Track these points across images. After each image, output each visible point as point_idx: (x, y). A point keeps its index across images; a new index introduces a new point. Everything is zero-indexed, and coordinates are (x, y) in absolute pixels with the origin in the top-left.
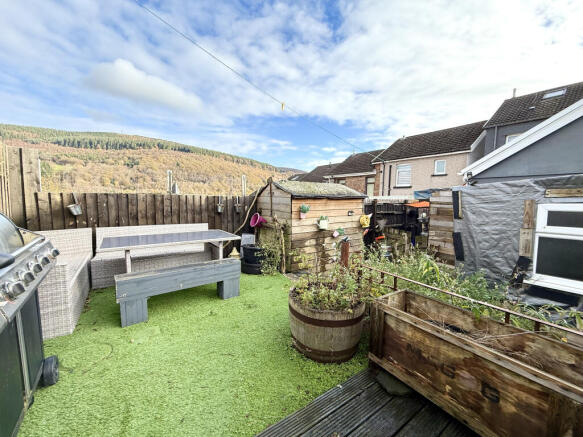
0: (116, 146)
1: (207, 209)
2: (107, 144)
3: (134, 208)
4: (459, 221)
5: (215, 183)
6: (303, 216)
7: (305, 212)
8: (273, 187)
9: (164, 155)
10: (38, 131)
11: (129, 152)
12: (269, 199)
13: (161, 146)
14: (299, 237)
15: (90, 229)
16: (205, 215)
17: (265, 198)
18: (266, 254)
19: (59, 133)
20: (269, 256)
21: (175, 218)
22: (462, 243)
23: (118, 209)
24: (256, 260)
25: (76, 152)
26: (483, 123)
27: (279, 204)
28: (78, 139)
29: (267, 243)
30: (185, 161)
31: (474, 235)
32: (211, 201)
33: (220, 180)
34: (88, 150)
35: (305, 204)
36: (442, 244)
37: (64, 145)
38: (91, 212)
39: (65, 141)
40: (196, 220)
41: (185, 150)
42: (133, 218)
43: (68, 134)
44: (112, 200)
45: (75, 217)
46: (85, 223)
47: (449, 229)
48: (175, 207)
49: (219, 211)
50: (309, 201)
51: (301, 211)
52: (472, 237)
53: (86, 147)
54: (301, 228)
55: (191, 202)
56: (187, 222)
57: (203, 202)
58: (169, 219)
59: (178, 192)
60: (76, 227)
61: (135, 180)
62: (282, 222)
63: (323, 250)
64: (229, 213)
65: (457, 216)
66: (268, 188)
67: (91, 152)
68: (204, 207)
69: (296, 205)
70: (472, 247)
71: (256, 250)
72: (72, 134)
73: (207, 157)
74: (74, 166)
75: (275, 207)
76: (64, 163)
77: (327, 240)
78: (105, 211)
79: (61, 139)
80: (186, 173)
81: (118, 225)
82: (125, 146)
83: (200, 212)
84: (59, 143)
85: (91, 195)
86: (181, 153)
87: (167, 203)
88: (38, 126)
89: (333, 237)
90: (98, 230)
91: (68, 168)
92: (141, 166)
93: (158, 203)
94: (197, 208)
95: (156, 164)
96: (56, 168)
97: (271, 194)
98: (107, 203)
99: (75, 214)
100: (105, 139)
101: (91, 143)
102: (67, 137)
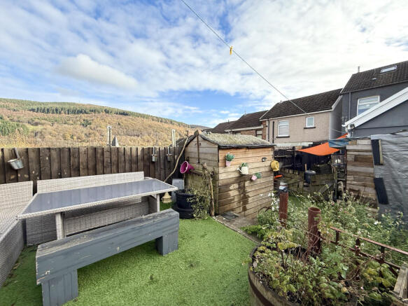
0: (74, 112)
1: (143, 159)
2: (68, 111)
3: (76, 160)
4: (380, 167)
5: (146, 137)
6: (228, 163)
7: (230, 160)
8: (200, 139)
9: (109, 118)
10: (19, 102)
11: (84, 116)
12: (196, 149)
13: (107, 112)
14: (225, 182)
15: (32, 182)
16: (141, 164)
17: (192, 148)
18: (198, 200)
19: (33, 103)
20: (200, 201)
21: (114, 168)
22: (384, 188)
23: (60, 162)
24: (188, 205)
25: (45, 116)
26: (340, 90)
27: (206, 154)
28: (47, 107)
29: (197, 188)
30: (124, 122)
31: (399, 181)
32: (146, 152)
33: (149, 134)
34: (55, 115)
35: (229, 153)
36: (362, 189)
37: (37, 112)
38: (33, 165)
39: (38, 109)
40: (134, 169)
41: (124, 114)
42: (74, 170)
43: (40, 104)
44: (54, 154)
45: (17, 171)
46: (26, 176)
47: (369, 175)
48: (114, 158)
49: (153, 160)
50: (233, 151)
51: (227, 159)
52: (396, 182)
53: (53, 113)
54: (226, 174)
55: (129, 153)
56: (125, 172)
57: (139, 153)
58: (109, 169)
59: (117, 145)
60: (17, 181)
61: (88, 135)
62: (210, 169)
63: (244, 192)
64: (162, 161)
65: (378, 163)
66: (196, 140)
67: (57, 116)
68: (140, 158)
69: (222, 154)
70: (398, 192)
71: (189, 196)
72: (43, 103)
73: (140, 119)
74: (45, 127)
75: (201, 156)
76: (36, 124)
77: (247, 184)
78: (47, 164)
79: (35, 107)
80: (125, 130)
81: (60, 177)
82: (81, 112)
83: (137, 162)
84: (33, 110)
85: (34, 150)
86: (121, 116)
87: (107, 154)
88: (19, 99)
89: (251, 180)
90: (39, 182)
91: (39, 128)
92: (92, 126)
93: (99, 156)
94: (134, 158)
95: (103, 124)
96: (31, 128)
97: (198, 145)
98: (50, 157)
99: (16, 168)
100: (67, 107)
101: (57, 110)
102: (39, 106)
